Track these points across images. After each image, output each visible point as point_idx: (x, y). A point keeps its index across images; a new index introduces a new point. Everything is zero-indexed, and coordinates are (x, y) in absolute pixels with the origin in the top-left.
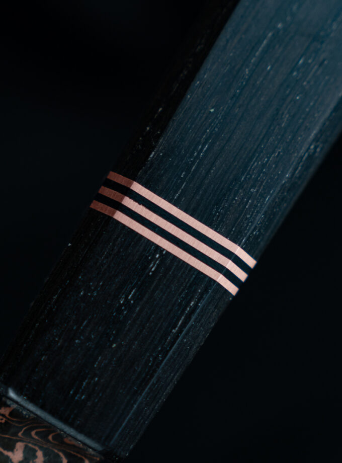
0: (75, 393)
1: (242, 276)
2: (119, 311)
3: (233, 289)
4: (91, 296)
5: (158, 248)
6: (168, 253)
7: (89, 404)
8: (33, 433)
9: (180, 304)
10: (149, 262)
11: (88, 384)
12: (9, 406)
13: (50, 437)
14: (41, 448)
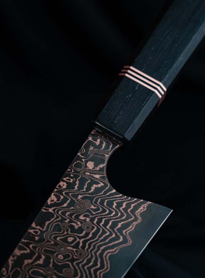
0: (114, 121)
1: (163, 93)
2: (127, 99)
3: (160, 96)
4: (119, 95)
5: (138, 83)
6: (141, 85)
7: (118, 124)
8: (102, 137)
9: (144, 98)
10: (135, 87)
11: (118, 118)
12: (95, 129)
13: (107, 138)
14: (105, 141)
